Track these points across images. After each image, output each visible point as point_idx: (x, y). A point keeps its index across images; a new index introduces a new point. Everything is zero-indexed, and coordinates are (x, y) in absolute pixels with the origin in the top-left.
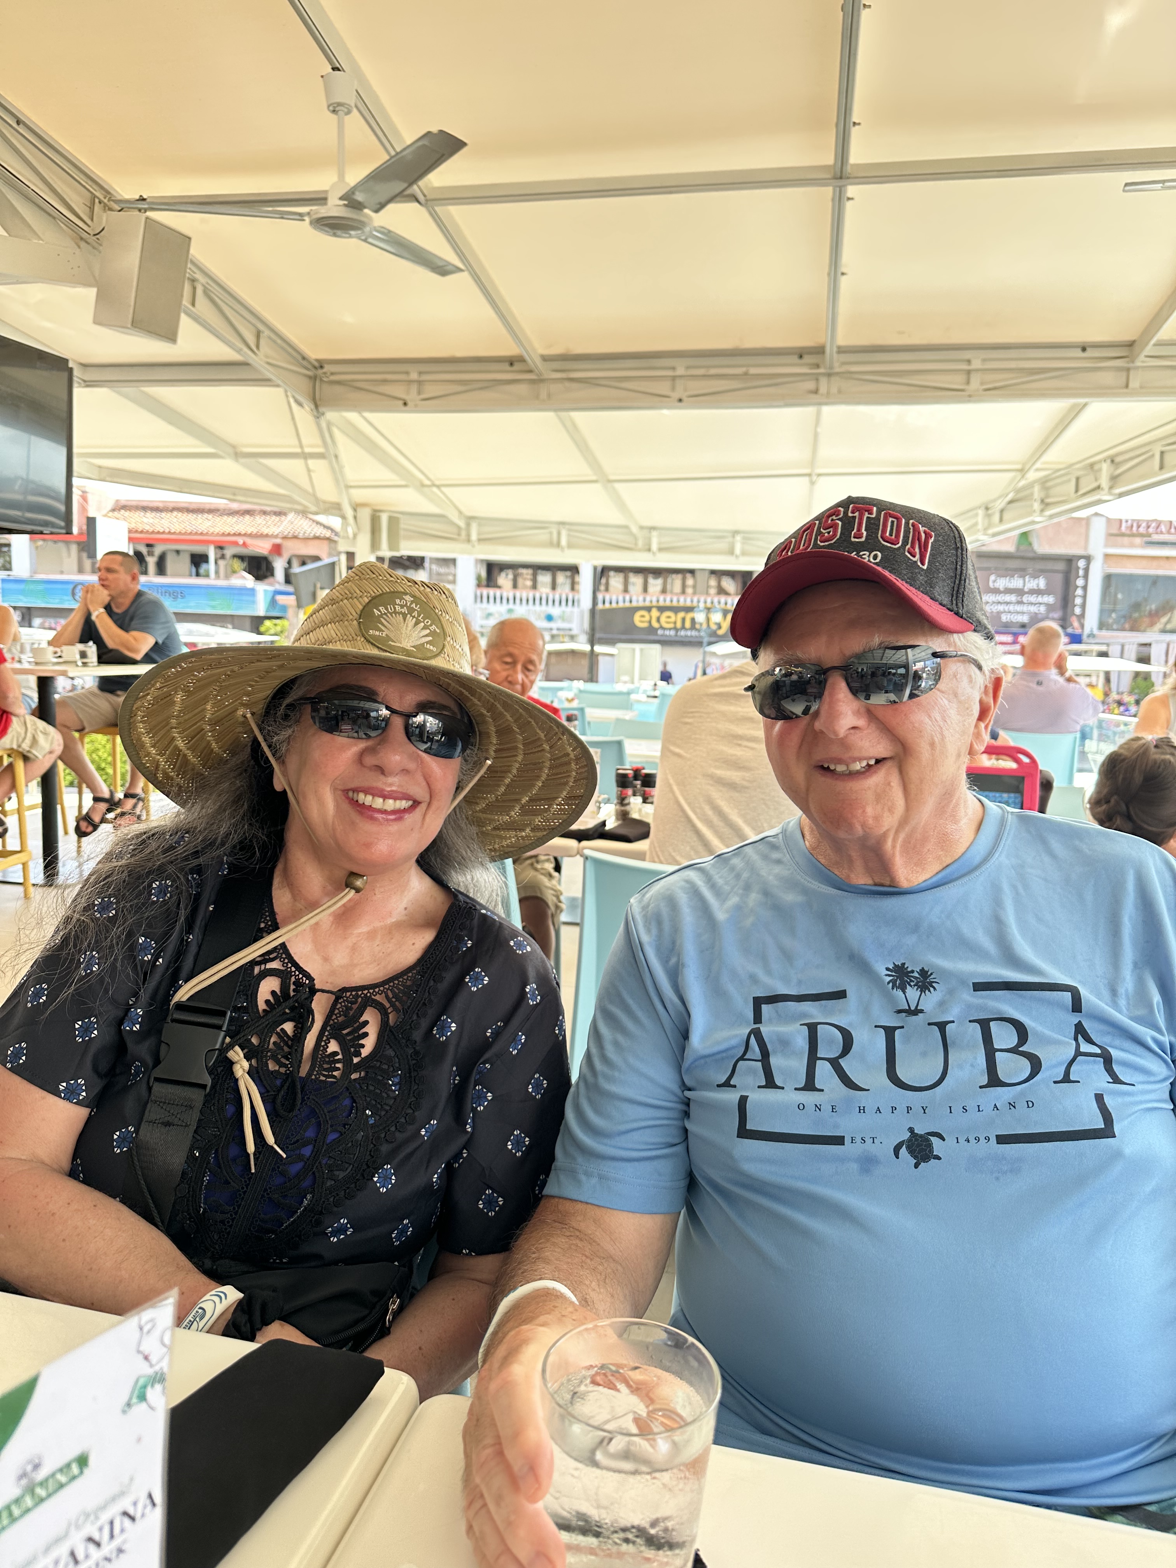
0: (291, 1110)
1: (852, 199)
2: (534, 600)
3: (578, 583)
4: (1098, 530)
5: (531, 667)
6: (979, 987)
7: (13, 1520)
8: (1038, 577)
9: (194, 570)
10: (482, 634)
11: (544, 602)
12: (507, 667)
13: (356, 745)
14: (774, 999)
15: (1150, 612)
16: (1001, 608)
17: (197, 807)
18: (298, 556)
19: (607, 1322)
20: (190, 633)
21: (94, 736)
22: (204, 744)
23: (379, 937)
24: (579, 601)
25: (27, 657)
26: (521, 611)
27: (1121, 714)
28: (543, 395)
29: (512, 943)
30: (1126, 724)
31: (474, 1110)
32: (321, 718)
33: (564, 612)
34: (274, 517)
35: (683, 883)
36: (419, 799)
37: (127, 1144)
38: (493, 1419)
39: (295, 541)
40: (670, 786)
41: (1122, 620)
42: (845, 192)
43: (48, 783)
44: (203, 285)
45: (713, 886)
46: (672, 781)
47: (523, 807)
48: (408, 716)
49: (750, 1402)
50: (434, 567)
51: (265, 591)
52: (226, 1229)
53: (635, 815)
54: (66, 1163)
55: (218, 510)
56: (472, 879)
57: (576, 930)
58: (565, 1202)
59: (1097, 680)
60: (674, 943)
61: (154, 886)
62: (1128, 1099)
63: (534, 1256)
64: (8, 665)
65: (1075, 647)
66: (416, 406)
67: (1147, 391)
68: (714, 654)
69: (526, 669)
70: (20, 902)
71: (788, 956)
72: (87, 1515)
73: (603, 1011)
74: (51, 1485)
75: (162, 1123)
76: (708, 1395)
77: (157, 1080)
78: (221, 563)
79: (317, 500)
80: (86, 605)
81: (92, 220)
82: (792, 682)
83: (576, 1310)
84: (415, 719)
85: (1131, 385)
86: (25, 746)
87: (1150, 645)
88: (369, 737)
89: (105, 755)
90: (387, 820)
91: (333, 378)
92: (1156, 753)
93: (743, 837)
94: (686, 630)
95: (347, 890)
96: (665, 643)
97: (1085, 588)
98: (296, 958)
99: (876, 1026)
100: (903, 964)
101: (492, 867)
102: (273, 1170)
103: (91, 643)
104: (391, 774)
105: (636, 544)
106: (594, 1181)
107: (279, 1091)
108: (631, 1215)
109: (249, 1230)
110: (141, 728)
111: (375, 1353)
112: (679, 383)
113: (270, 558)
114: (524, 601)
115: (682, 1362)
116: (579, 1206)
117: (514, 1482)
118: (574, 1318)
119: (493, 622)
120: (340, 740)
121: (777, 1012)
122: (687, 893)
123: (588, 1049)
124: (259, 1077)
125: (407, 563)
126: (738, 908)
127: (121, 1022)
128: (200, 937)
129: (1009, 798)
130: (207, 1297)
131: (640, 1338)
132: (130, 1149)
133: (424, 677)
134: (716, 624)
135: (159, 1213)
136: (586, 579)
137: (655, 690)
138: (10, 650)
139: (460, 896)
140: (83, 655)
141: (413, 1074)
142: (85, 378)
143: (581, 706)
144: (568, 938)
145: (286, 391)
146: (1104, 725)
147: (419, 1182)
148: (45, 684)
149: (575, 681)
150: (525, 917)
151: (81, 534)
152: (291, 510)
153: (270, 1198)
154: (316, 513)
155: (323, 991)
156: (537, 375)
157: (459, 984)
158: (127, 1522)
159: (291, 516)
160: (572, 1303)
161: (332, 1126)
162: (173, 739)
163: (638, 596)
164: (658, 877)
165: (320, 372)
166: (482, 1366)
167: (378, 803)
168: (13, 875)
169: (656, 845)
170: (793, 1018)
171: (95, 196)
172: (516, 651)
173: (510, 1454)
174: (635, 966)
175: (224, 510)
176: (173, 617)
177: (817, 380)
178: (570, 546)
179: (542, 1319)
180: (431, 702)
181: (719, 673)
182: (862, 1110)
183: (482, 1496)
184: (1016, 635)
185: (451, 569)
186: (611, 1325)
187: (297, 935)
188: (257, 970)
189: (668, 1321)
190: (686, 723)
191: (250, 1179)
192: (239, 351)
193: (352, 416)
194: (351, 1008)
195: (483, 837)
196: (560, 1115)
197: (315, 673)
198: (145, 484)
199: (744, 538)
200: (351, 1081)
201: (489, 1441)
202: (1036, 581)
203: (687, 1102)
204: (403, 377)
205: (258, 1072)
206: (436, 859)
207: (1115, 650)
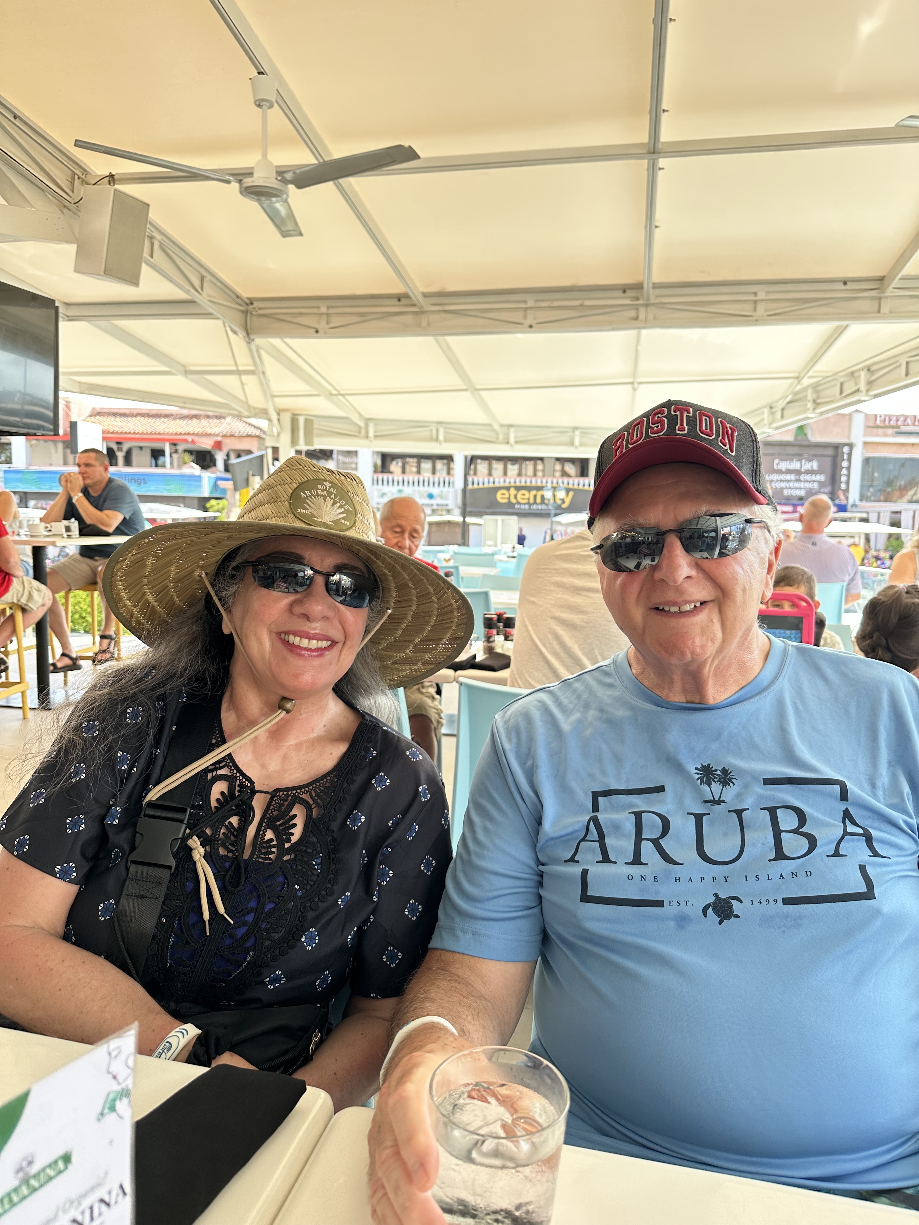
0: (237, 887)
1: (663, 169)
2: (419, 482)
3: (453, 469)
4: (859, 422)
5: (415, 535)
6: (768, 782)
7: (13, 1205)
8: (812, 460)
9: (154, 462)
10: (378, 509)
11: (426, 484)
12: (397, 535)
13: (287, 598)
14: (607, 793)
15: (900, 487)
16: (783, 485)
17: (162, 647)
18: (234, 450)
19: (480, 1049)
20: (151, 511)
21: (77, 592)
22: (168, 598)
23: (304, 748)
24: (453, 483)
25: (24, 531)
26: (408, 491)
27: (879, 567)
28: (424, 323)
29: (408, 753)
30: (882, 575)
31: (379, 884)
32: (259, 577)
33: (442, 492)
34: (215, 420)
35: (535, 703)
36: (337, 640)
37: (109, 913)
38: (392, 1126)
39: (232, 439)
40: (525, 626)
41: (879, 494)
42: (658, 163)
43: (40, 629)
44: (159, 242)
45: (559, 704)
46: (527, 623)
47: (415, 646)
48: (328, 575)
49: (592, 1110)
50: (340, 457)
51: (209, 478)
52: (187, 979)
53: (499, 650)
54: (60, 929)
55: (172, 415)
56: (375, 703)
57: (453, 740)
58: (446, 953)
59: (860, 541)
60: (529, 749)
61: (128, 711)
62: (885, 869)
63: (422, 996)
64: (10, 537)
65: (842, 515)
66: (325, 333)
67: (895, 315)
68: (559, 523)
69: (412, 536)
70: (20, 722)
71: (618, 759)
72: (72, 1202)
73: (475, 803)
74: (42, 1177)
75: (138, 896)
76: (559, 1105)
77: (133, 862)
78: (175, 456)
79: (249, 407)
80: (67, 491)
81: (73, 192)
82: (626, 543)
83: (456, 1040)
84: (332, 578)
85: (882, 310)
86: (23, 600)
87: (900, 512)
88: (296, 592)
89: (85, 607)
90: (312, 656)
91: (260, 312)
92: (907, 598)
93: (582, 667)
94: (538, 504)
95: (280, 711)
96: (522, 515)
97: (849, 469)
98: (240, 766)
99: (688, 814)
100: (709, 765)
101: (389, 693)
102: (224, 933)
103: (73, 520)
104: (314, 620)
105: (497, 438)
106: (469, 936)
107: (227, 871)
108: (498, 963)
109: (205, 980)
110: (120, 585)
111: (299, 1075)
112: (530, 314)
113: (213, 452)
114: (411, 484)
115: (539, 1079)
116: (457, 956)
117: (409, 1176)
118: (454, 1046)
119: (386, 500)
120: (275, 593)
121: (610, 803)
122: (538, 710)
123: (463, 833)
124: (212, 860)
125: (320, 455)
126: (580, 721)
127: (104, 817)
128: (166, 751)
129: (791, 634)
130: (173, 1033)
131: (506, 1061)
132: (111, 918)
133: (340, 544)
134: (561, 499)
135: (135, 967)
136: (459, 466)
137: (513, 551)
138: (11, 526)
139: (367, 716)
140: (68, 529)
141: (332, 856)
142: (69, 314)
143: (456, 564)
144: (447, 747)
145: (224, 323)
146: (865, 575)
147: (337, 942)
148: (38, 552)
149: (451, 546)
150: (414, 730)
151: (65, 435)
152: (229, 415)
153: (221, 955)
154: (249, 417)
155: (261, 792)
156: (419, 308)
157: (367, 786)
158: (104, 1207)
159: (229, 419)
160: (452, 1034)
161: (269, 898)
162: (145, 594)
163: (499, 478)
164: (517, 698)
165: (251, 307)
166: (383, 1084)
167: (305, 643)
168: (13, 701)
169: (515, 672)
170: (623, 808)
171: (75, 174)
172: (404, 523)
173: (405, 1154)
174: (499, 768)
175: (177, 415)
176: (137, 499)
177: (637, 309)
178: (446, 440)
179: (429, 1047)
180: (345, 564)
181: (565, 538)
182: (678, 880)
183: (383, 1187)
184: (795, 506)
185: (354, 460)
186: (483, 1051)
187: (240, 747)
188: (210, 776)
189: (528, 1047)
190: (539, 577)
191: (205, 940)
192: (187, 292)
193: (276, 342)
194: (283, 805)
195: (384, 670)
196: (443, 886)
197: (255, 542)
198: (114, 396)
199: (582, 433)
200: (284, 862)
201: (389, 1143)
202: (811, 463)
203: (541, 875)
204: (315, 311)
205: (211, 857)
206: (347, 687)
207: (873, 517)
